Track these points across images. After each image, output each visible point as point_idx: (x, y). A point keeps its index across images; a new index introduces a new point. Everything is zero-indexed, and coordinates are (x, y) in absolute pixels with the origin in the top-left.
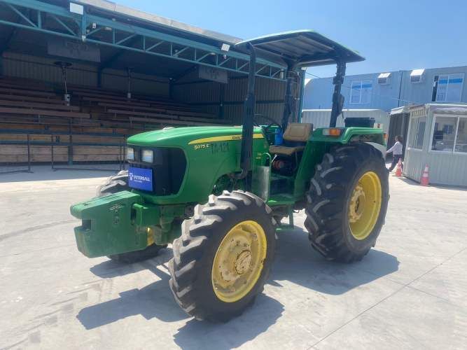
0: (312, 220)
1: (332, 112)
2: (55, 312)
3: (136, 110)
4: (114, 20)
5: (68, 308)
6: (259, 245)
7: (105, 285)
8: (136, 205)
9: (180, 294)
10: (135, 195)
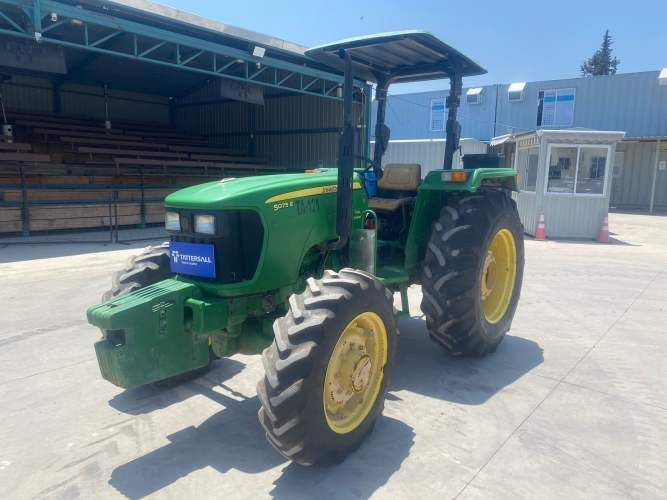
0: (432, 300)
1: (448, 143)
2: (71, 480)
3: (123, 148)
4: (80, 7)
5: (92, 470)
6: (377, 346)
7: (141, 426)
8: (191, 300)
9: (279, 432)
10: (186, 285)
